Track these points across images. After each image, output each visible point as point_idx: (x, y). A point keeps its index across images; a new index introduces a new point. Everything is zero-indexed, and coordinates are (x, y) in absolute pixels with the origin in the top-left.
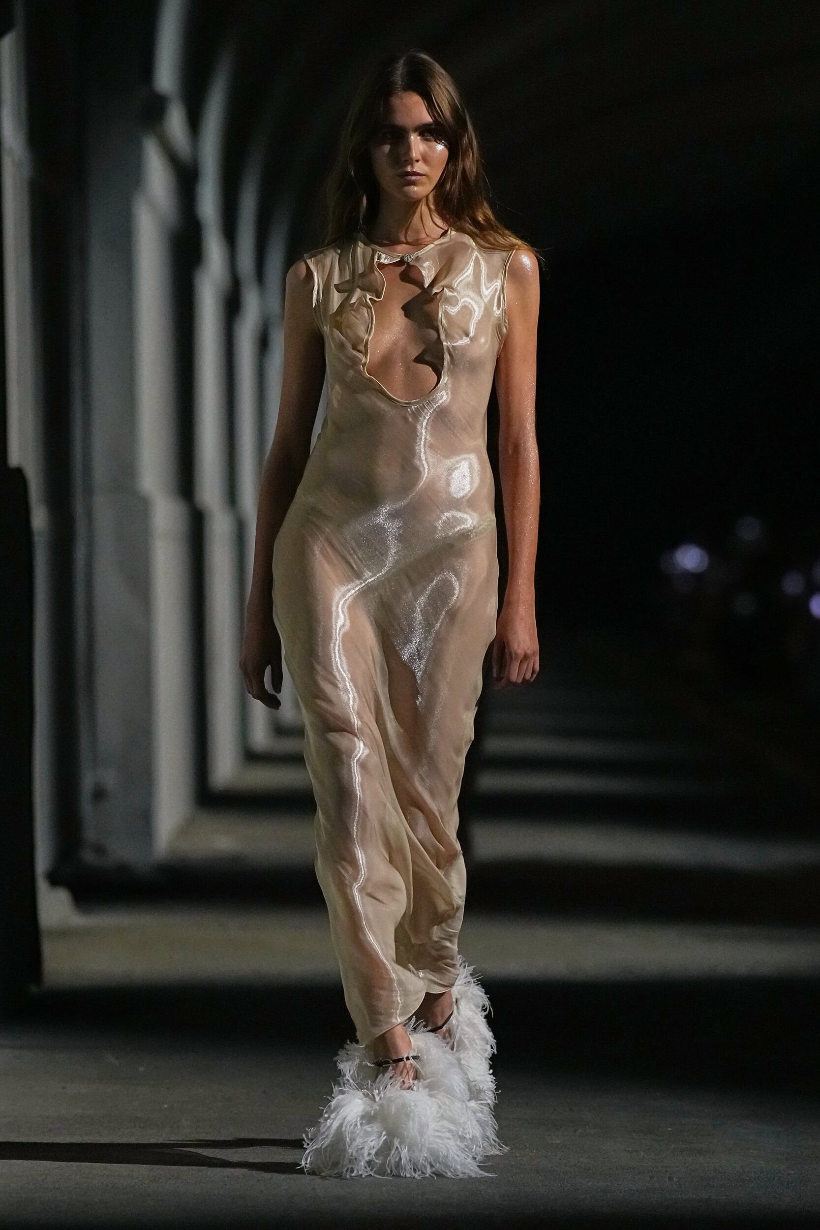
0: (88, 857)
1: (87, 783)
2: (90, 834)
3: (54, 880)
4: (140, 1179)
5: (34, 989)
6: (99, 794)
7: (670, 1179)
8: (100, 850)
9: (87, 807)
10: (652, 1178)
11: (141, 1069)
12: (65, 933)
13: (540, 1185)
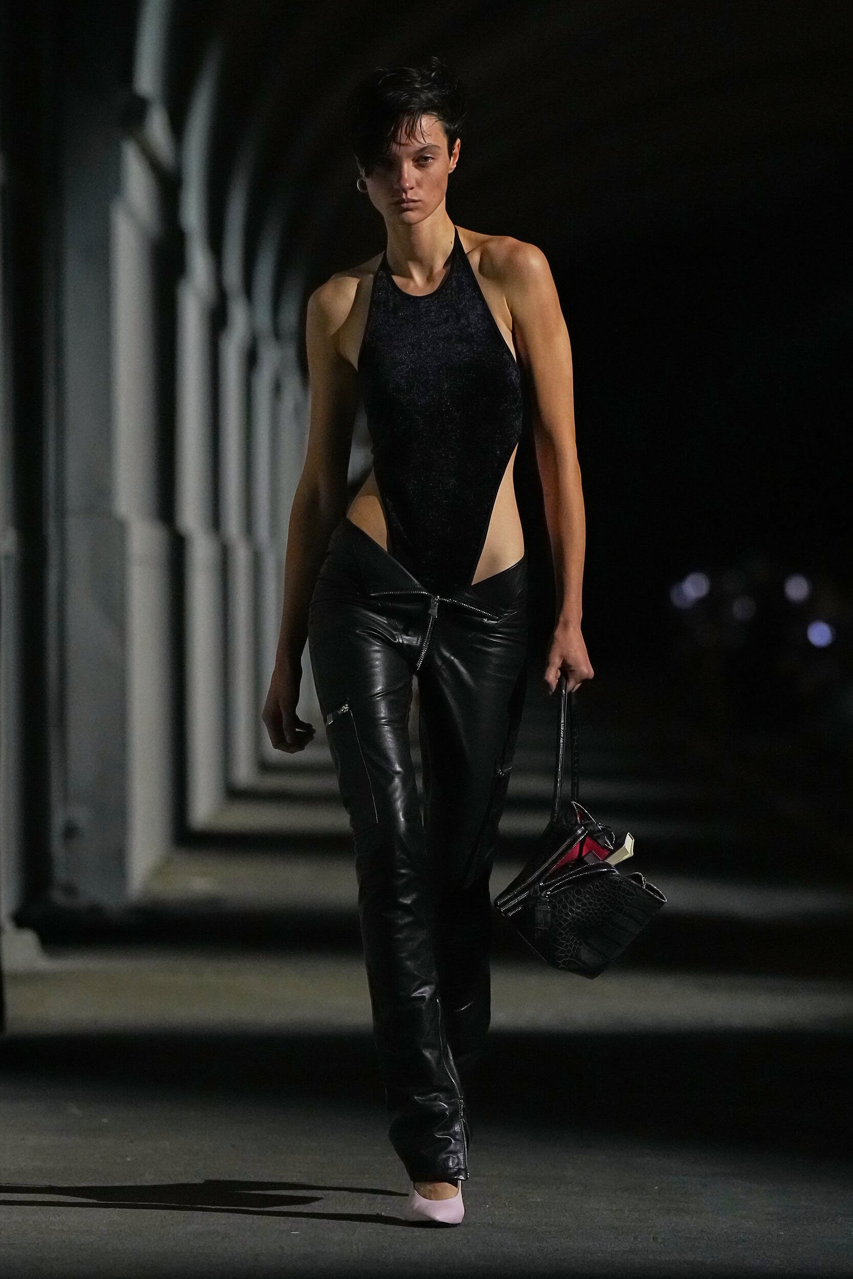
0: (58, 897)
1: (57, 821)
2: (60, 873)
3: (21, 921)
6: (70, 832)
7: (655, 1239)
8: (70, 890)
9: (57, 847)
10: (636, 1238)
11: (105, 1120)
12: (32, 978)
13: (517, 1244)
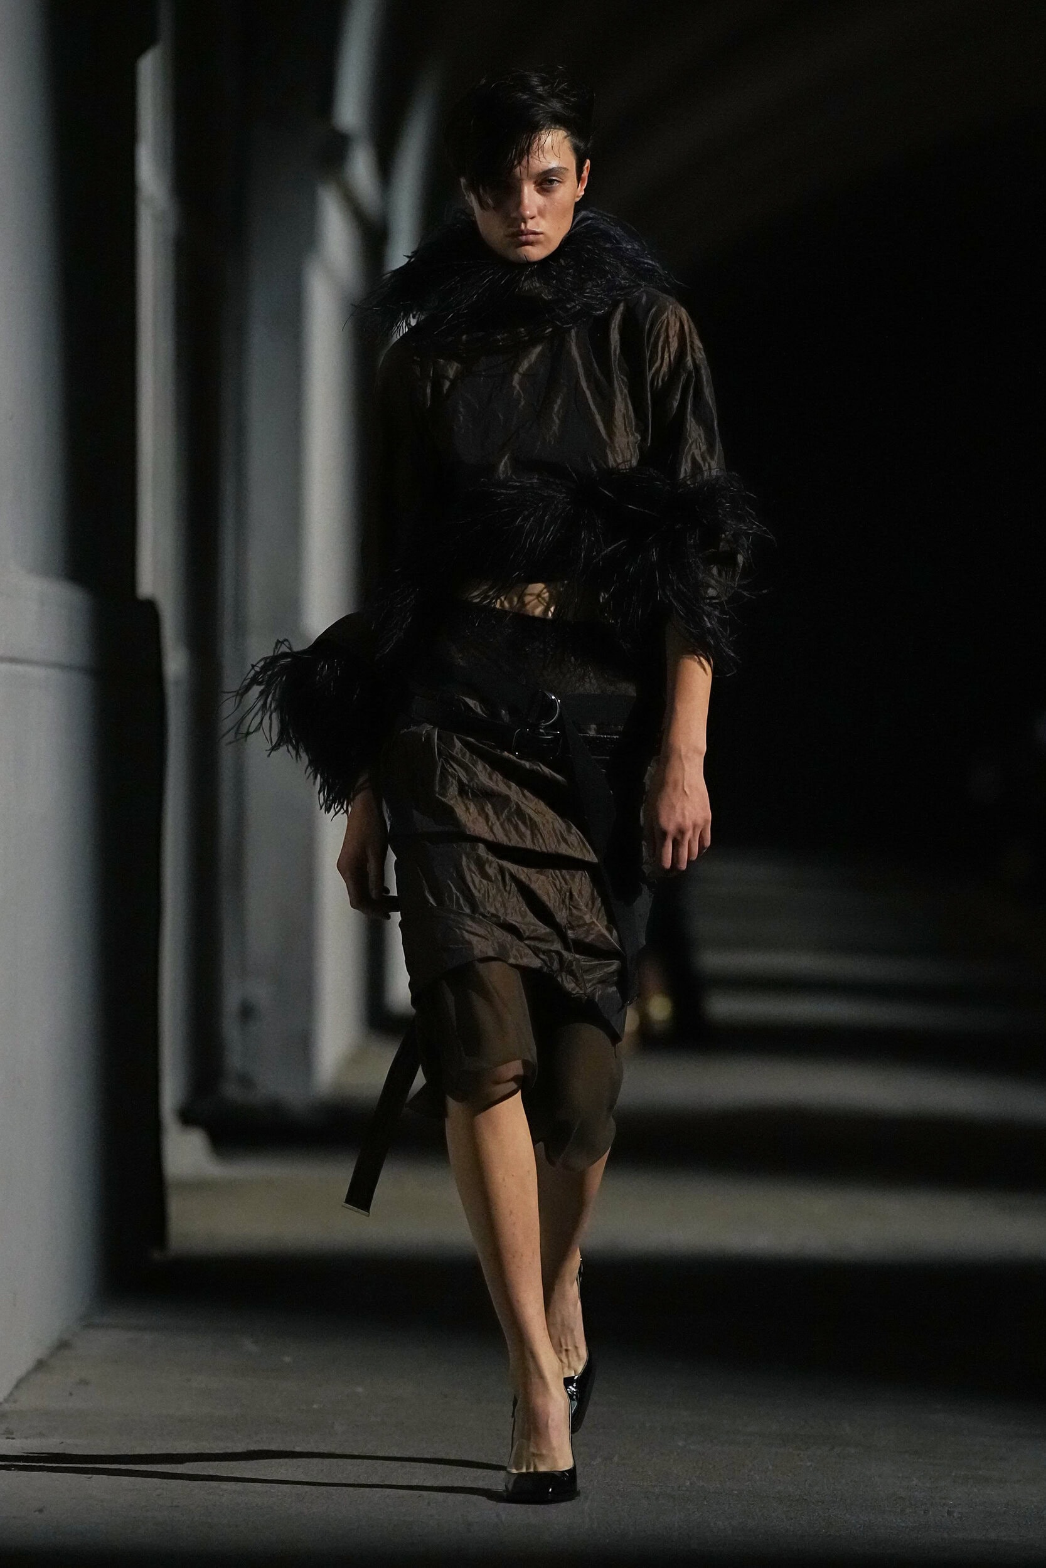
0: (231, 1091)
1: (231, 999)
2: (235, 1059)
3: (188, 1118)
4: (280, 1497)
5: (156, 1255)
6: (247, 1012)
7: (949, 1513)
8: (246, 1081)
9: (231, 1030)
10: (926, 1512)
11: (287, 1359)
12: (198, 1186)
13: (784, 1517)
